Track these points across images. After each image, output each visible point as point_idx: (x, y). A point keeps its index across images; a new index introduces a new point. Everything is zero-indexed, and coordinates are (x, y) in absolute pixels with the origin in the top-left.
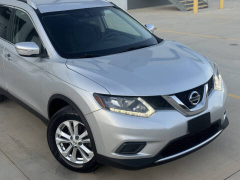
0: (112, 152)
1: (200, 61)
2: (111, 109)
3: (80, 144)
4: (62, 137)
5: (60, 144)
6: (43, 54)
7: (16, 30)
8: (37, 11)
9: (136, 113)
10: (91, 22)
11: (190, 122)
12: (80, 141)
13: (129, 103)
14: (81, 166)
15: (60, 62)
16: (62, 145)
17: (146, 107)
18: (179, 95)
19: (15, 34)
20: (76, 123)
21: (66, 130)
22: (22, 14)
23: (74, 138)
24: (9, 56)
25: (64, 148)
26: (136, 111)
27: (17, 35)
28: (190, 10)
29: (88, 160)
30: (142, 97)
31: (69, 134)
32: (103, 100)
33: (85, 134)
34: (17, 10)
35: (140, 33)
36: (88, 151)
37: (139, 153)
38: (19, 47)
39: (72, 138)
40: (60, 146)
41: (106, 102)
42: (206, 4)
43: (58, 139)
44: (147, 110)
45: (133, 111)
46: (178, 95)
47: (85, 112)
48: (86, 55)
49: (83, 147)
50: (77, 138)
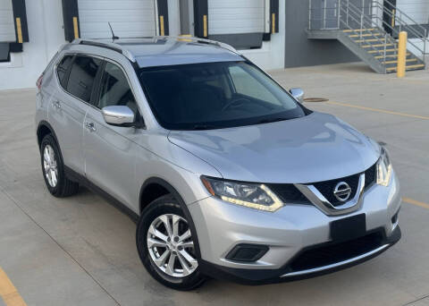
0: (222, 257)
1: (361, 143)
2: (223, 198)
3: (180, 248)
4: (157, 239)
5: (153, 248)
6: (139, 122)
7: (103, 90)
8: (135, 65)
9: (257, 206)
10: (209, 83)
11: (333, 224)
12: (180, 244)
13: (249, 191)
14: (180, 281)
15: (161, 134)
16: (155, 249)
17: (270, 198)
18: (319, 185)
19: (102, 96)
20: (176, 218)
21: (162, 228)
22: (114, 68)
23: (172, 240)
24: (92, 125)
25: (158, 255)
26: (257, 203)
27: (105, 97)
28: (393, 72)
29: (190, 272)
30: (266, 184)
31: (167, 235)
32: (212, 186)
33: (188, 234)
34: (107, 62)
35: (281, 102)
36: (190, 259)
37: (258, 261)
38: (106, 112)
39: (169, 240)
40: (153, 251)
41: (218, 189)
42: (422, 62)
43: (150, 241)
44: (272, 202)
45: (252, 201)
46: (317, 185)
47: (188, 201)
48: (196, 126)
49: (184, 253)
50: (176, 240)
